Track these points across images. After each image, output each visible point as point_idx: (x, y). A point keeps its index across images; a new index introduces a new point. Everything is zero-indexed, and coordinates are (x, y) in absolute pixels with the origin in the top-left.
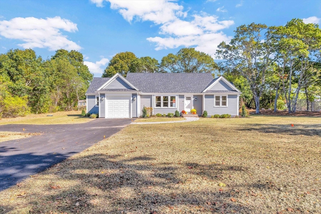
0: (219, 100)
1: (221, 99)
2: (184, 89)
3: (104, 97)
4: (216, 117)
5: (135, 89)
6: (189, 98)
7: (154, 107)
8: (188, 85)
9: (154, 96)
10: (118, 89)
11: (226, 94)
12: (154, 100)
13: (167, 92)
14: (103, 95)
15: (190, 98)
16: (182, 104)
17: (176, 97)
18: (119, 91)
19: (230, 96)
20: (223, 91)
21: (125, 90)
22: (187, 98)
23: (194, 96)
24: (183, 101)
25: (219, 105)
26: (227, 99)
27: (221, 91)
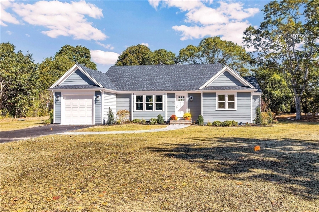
0: (224, 100)
1: (227, 99)
2: (177, 85)
3: (60, 96)
4: (215, 124)
5: (98, 86)
6: (181, 97)
7: (133, 110)
8: (184, 80)
9: (133, 95)
10: (77, 86)
11: (234, 92)
12: (133, 100)
13: (151, 90)
14: (58, 94)
15: (184, 97)
16: (172, 107)
17: (164, 96)
18: (78, 88)
19: (240, 95)
20: (229, 88)
21: (85, 87)
22: (179, 97)
23: (189, 95)
24: (174, 102)
25: (224, 107)
26: (236, 98)
27: (225, 87)
